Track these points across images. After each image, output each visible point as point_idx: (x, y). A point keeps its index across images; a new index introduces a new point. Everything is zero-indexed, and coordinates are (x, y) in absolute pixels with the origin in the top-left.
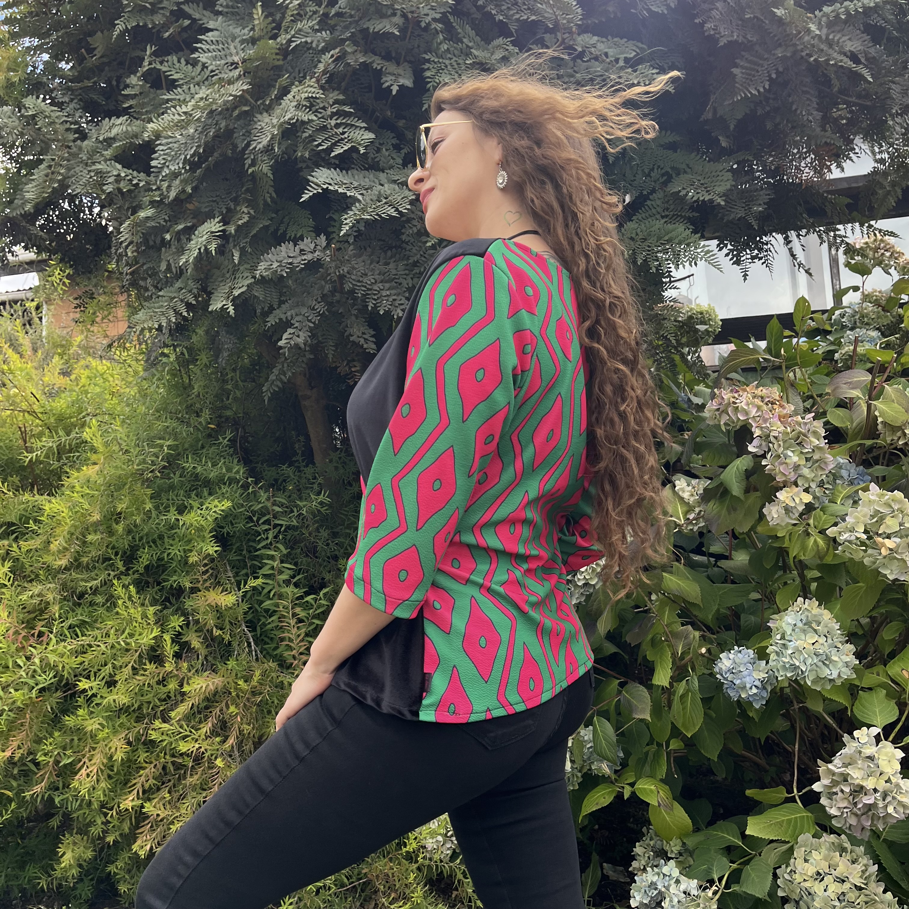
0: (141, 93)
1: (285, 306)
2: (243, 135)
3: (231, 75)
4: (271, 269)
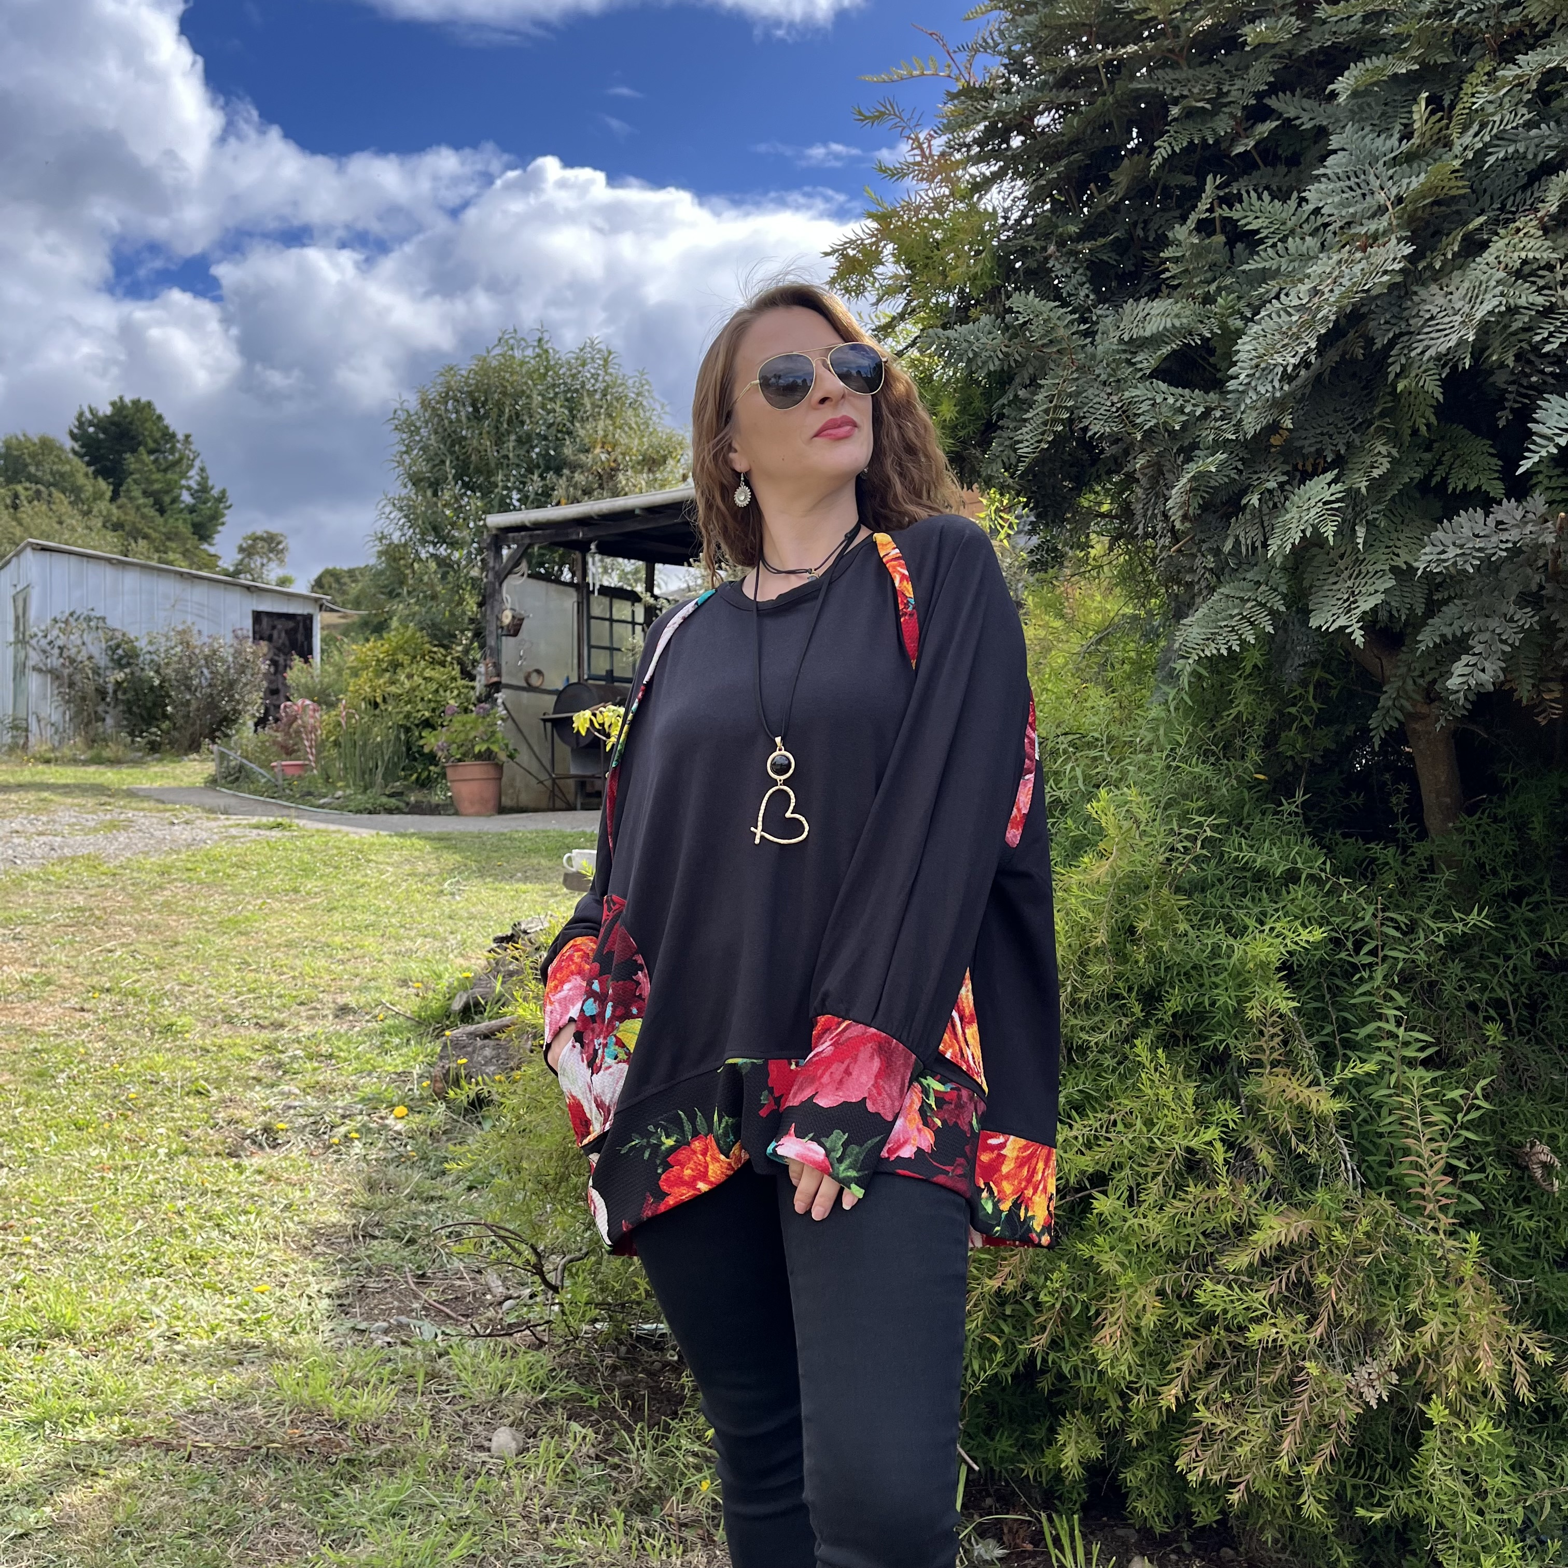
1: (1450, 610)
2: (1386, 322)
3: (1373, 227)
4: (1445, 561)
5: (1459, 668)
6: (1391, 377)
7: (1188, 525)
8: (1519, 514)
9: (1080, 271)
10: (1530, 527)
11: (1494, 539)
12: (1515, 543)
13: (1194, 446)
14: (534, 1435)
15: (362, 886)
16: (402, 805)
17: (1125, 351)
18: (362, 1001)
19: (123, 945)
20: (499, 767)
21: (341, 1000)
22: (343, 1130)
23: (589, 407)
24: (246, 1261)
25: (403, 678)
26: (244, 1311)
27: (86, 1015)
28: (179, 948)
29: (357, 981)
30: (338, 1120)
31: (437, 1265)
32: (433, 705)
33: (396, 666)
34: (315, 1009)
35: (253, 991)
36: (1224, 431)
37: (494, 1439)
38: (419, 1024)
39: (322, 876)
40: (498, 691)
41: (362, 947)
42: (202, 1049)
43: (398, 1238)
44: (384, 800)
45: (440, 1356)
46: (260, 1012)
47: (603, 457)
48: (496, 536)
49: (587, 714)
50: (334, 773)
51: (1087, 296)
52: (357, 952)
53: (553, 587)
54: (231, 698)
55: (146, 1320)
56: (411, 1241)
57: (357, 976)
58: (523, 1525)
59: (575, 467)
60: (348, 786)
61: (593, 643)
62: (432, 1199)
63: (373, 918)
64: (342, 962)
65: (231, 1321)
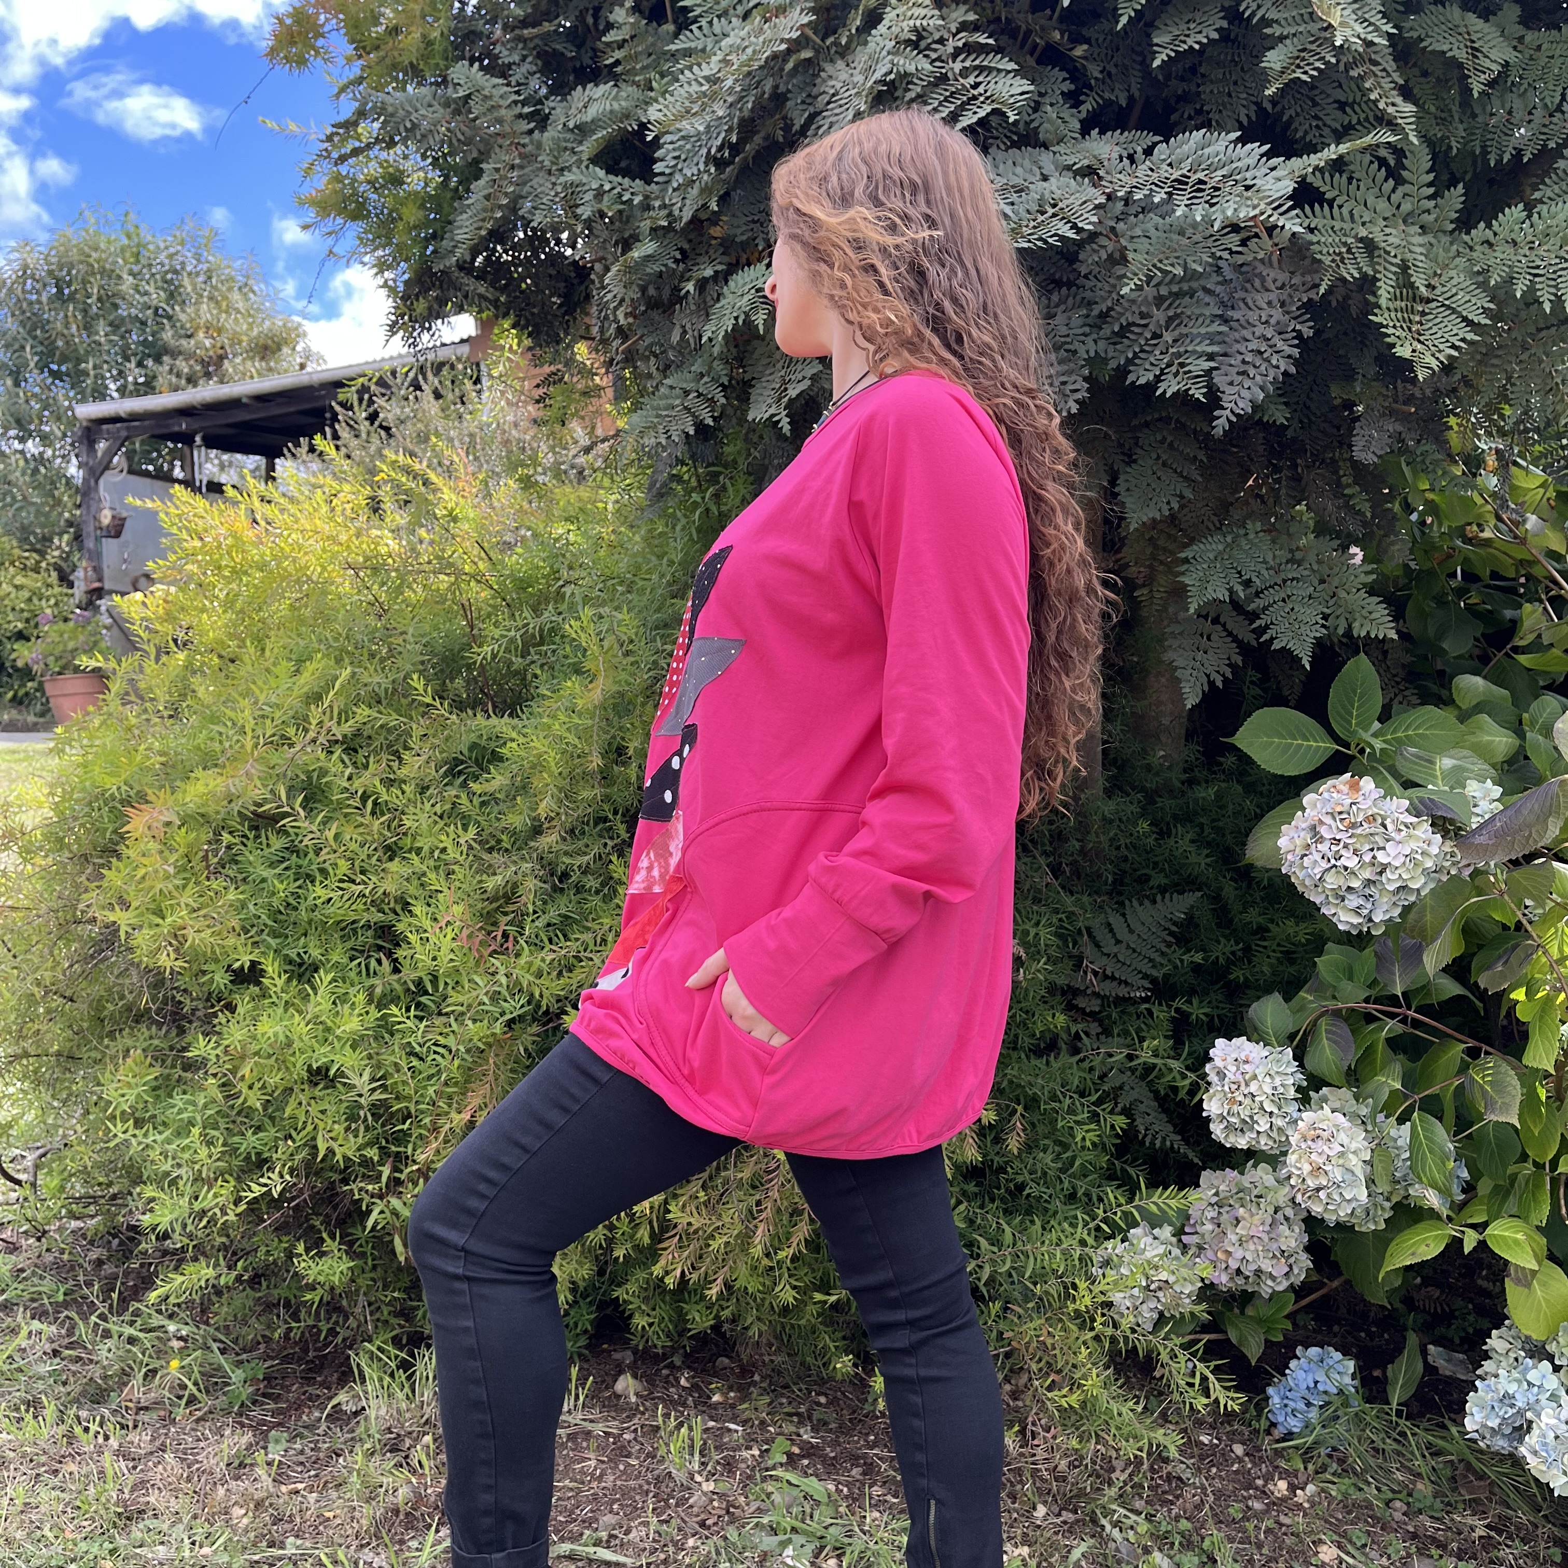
0: (632, 37)
2: (802, 102)
7: (631, 320)
9: (530, 59)
23: (190, 290)
32: (26, 615)
36: (659, 219)
40: (100, 598)
47: (208, 343)
51: (538, 87)
53: (158, 484)
59: (175, 353)
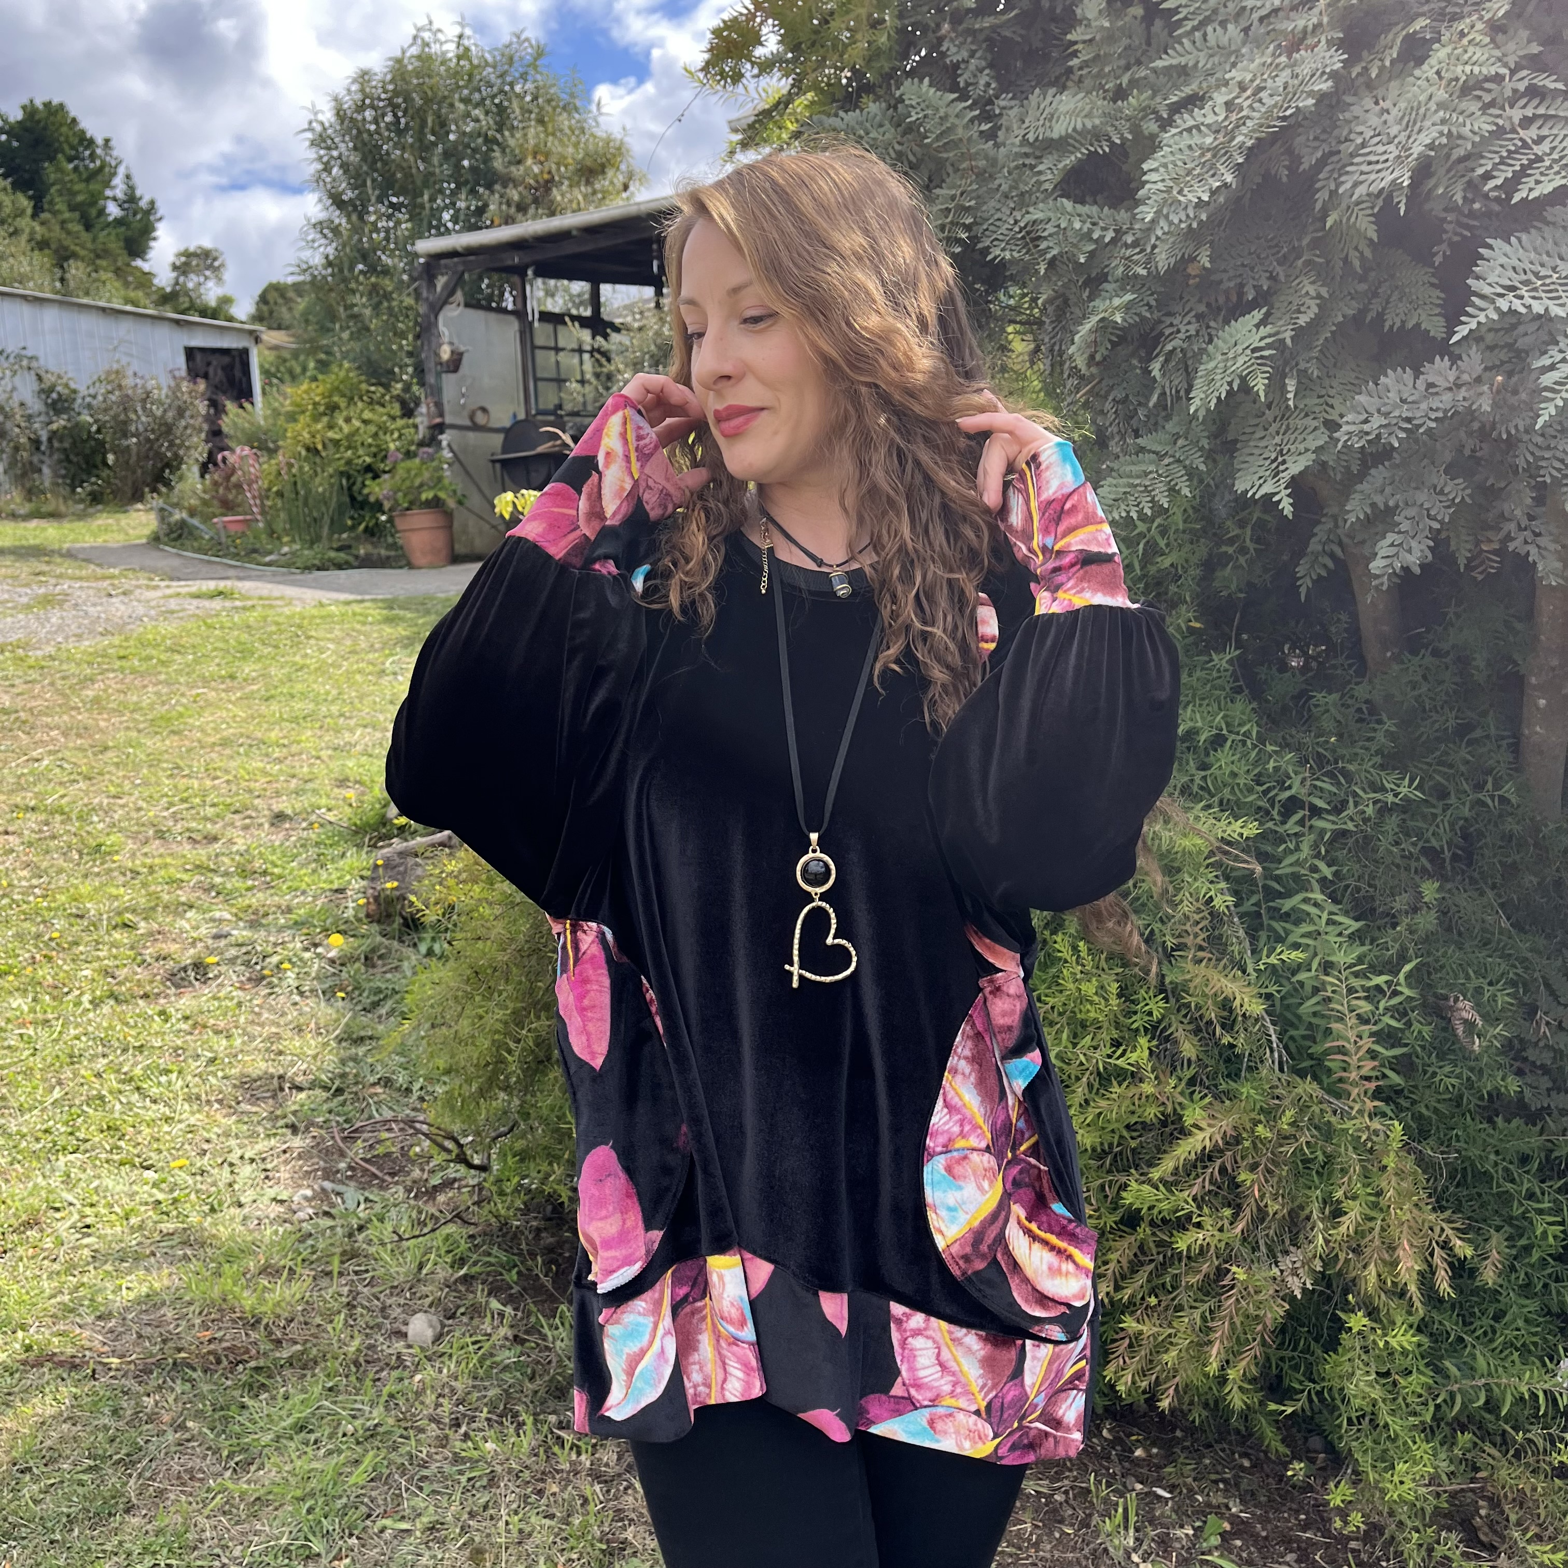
1: (1379, 474)
2: (1316, 138)
3: (1301, 23)
4: (1367, 433)
5: (1383, 548)
6: (1318, 206)
7: (1094, 370)
8: (1452, 376)
9: (978, 55)
10: (1463, 392)
11: (1424, 406)
12: (1445, 411)
13: (1103, 278)
14: (452, 1316)
15: (301, 668)
16: (351, 559)
17: (1026, 155)
18: (298, 806)
19: (50, 753)
20: (449, 515)
21: (277, 807)
22: (275, 959)
23: (518, 111)
24: (166, 1128)
25: (341, 422)
26: (161, 1190)
27: (11, 838)
28: (110, 754)
29: (294, 783)
30: (270, 949)
31: (365, 1115)
32: (373, 449)
33: (333, 408)
34: (250, 817)
35: (183, 801)
36: (1136, 263)
37: (411, 1326)
38: (356, 833)
39: (260, 657)
40: (442, 433)
41: (299, 742)
42: (132, 871)
43: (326, 1088)
44: (332, 554)
45: (361, 1228)
46: (193, 825)
47: (536, 169)
48: (427, 265)
49: (509, 496)
50: (279, 526)
51: (988, 85)
52: (294, 748)
53: (492, 316)
54: (172, 444)
55: (57, 1210)
56: (339, 1091)
57: (293, 776)
58: (433, 1430)
59: (507, 181)
60: (293, 541)
61: (539, 375)
62: (361, 1040)
63: (311, 706)
64: (279, 761)
65: (147, 1204)
